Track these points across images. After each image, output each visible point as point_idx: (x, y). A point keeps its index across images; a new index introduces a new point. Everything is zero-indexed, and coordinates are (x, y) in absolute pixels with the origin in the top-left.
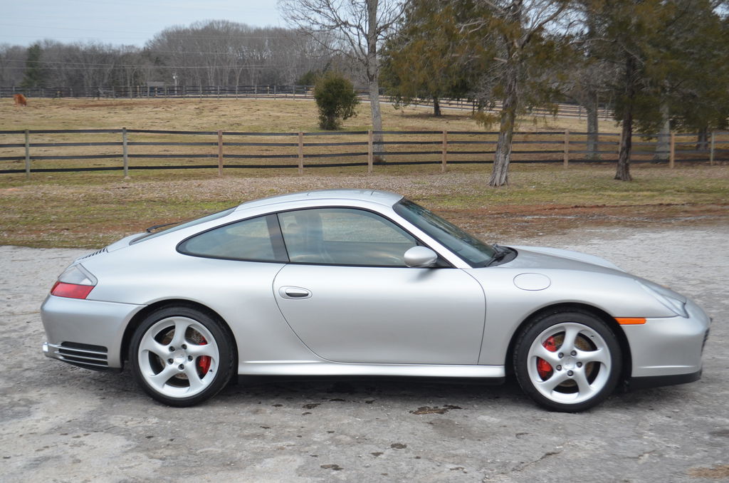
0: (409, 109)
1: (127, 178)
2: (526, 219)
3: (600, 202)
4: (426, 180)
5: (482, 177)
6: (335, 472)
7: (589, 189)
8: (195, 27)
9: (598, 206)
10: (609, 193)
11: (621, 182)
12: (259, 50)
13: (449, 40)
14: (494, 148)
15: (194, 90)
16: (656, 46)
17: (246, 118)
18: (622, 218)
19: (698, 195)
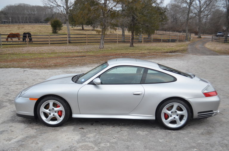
0: (75, 28)
1: (2, 47)
2: (110, 57)
3: (127, 53)
4: (83, 47)
5: (97, 46)
6: (83, 130)
7: (124, 49)
8: (15, 5)
9: (127, 54)
10: (129, 50)
11: (131, 47)
12: (33, 12)
13: (89, 11)
14: (100, 38)
15: (16, 22)
16: (140, 13)
17: (31, 30)
18: (134, 57)
19: (150, 50)
